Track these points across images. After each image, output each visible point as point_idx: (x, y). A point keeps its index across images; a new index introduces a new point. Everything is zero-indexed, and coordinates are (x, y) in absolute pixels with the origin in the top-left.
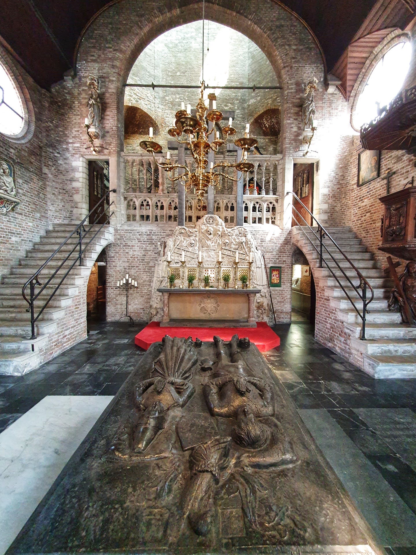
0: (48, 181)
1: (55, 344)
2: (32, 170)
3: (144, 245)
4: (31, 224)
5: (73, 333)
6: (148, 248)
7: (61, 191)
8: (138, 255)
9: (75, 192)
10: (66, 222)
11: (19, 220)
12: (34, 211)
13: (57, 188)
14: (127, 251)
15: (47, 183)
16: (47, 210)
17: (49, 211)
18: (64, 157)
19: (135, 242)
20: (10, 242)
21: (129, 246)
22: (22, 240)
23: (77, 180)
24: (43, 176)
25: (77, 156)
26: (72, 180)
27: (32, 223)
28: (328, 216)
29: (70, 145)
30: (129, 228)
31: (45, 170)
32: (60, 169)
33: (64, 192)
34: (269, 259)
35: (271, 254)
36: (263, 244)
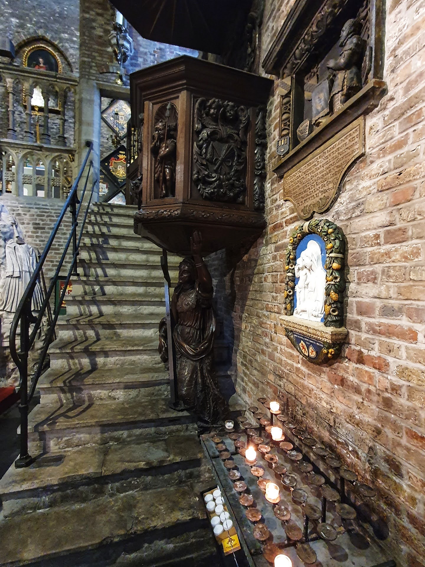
34: (52, 262)
35: (56, 253)
36: (39, 234)
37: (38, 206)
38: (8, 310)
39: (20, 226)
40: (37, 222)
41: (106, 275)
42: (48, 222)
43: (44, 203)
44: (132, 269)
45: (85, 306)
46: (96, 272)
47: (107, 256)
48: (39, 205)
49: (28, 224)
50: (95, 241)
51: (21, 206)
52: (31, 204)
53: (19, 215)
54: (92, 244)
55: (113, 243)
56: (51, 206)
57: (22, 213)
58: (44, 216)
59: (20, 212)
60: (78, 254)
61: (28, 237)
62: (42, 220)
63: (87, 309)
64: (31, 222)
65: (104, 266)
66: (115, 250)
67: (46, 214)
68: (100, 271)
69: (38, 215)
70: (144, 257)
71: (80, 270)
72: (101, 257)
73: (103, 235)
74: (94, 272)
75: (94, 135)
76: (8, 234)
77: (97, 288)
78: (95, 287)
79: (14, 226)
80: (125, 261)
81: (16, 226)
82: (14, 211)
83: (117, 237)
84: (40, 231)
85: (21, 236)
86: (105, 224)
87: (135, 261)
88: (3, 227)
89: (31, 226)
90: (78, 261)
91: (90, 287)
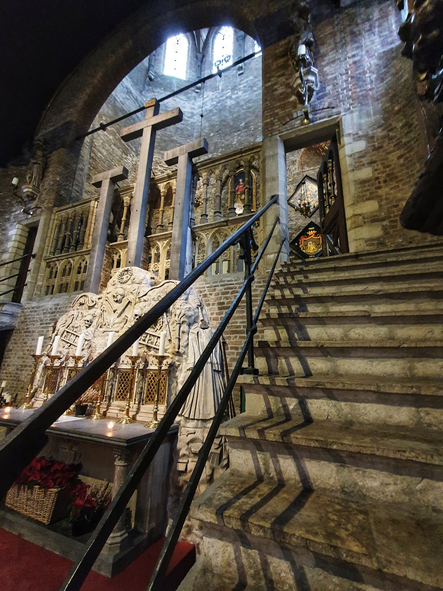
18: (3, 227)
23: (7, 251)
25: (15, 224)
26: (4, 252)
29: (12, 214)
30: (36, 305)
37: (223, 283)
38: (186, 416)
39: (206, 308)
40: (222, 301)
41: (308, 374)
43: (229, 279)
44: (364, 357)
45: (268, 455)
46: (289, 365)
47: (306, 333)
48: (224, 281)
49: (213, 304)
50: (284, 310)
51: (208, 285)
52: (217, 282)
53: (205, 296)
54: (280, 315)
55: (313, 309)
56: (235, 281)
57: (208, 293)
58: (228, 293)
59: (206, 292)
60: (255, 331)
61: (213, 320)
62: (227, 298)
63: (271, 465)
64: (216, 302)
65: (303, 353)
66: (320, 320)
67: (230, 291)
68: (296, 364)
69: (223, 294)
70: (383, 331)
71: (260, 363)
72: (296, 336)
73: (297, 299)
74: (285, 366)
75: (279, 188)
76: (193, 318)
77: (292, 403)
78: (287, 399)
79: (199, 308)
80: (342, 339)
81: (202, 309)
82: (201, 292)
83: (319, 300)
84: (224, 311)
85: (206, 320)
86: (300, 285)
87: (364, 340)
88: (188, 311)
89: (216, 307)
90: (256, 345)
91: (279, 399)
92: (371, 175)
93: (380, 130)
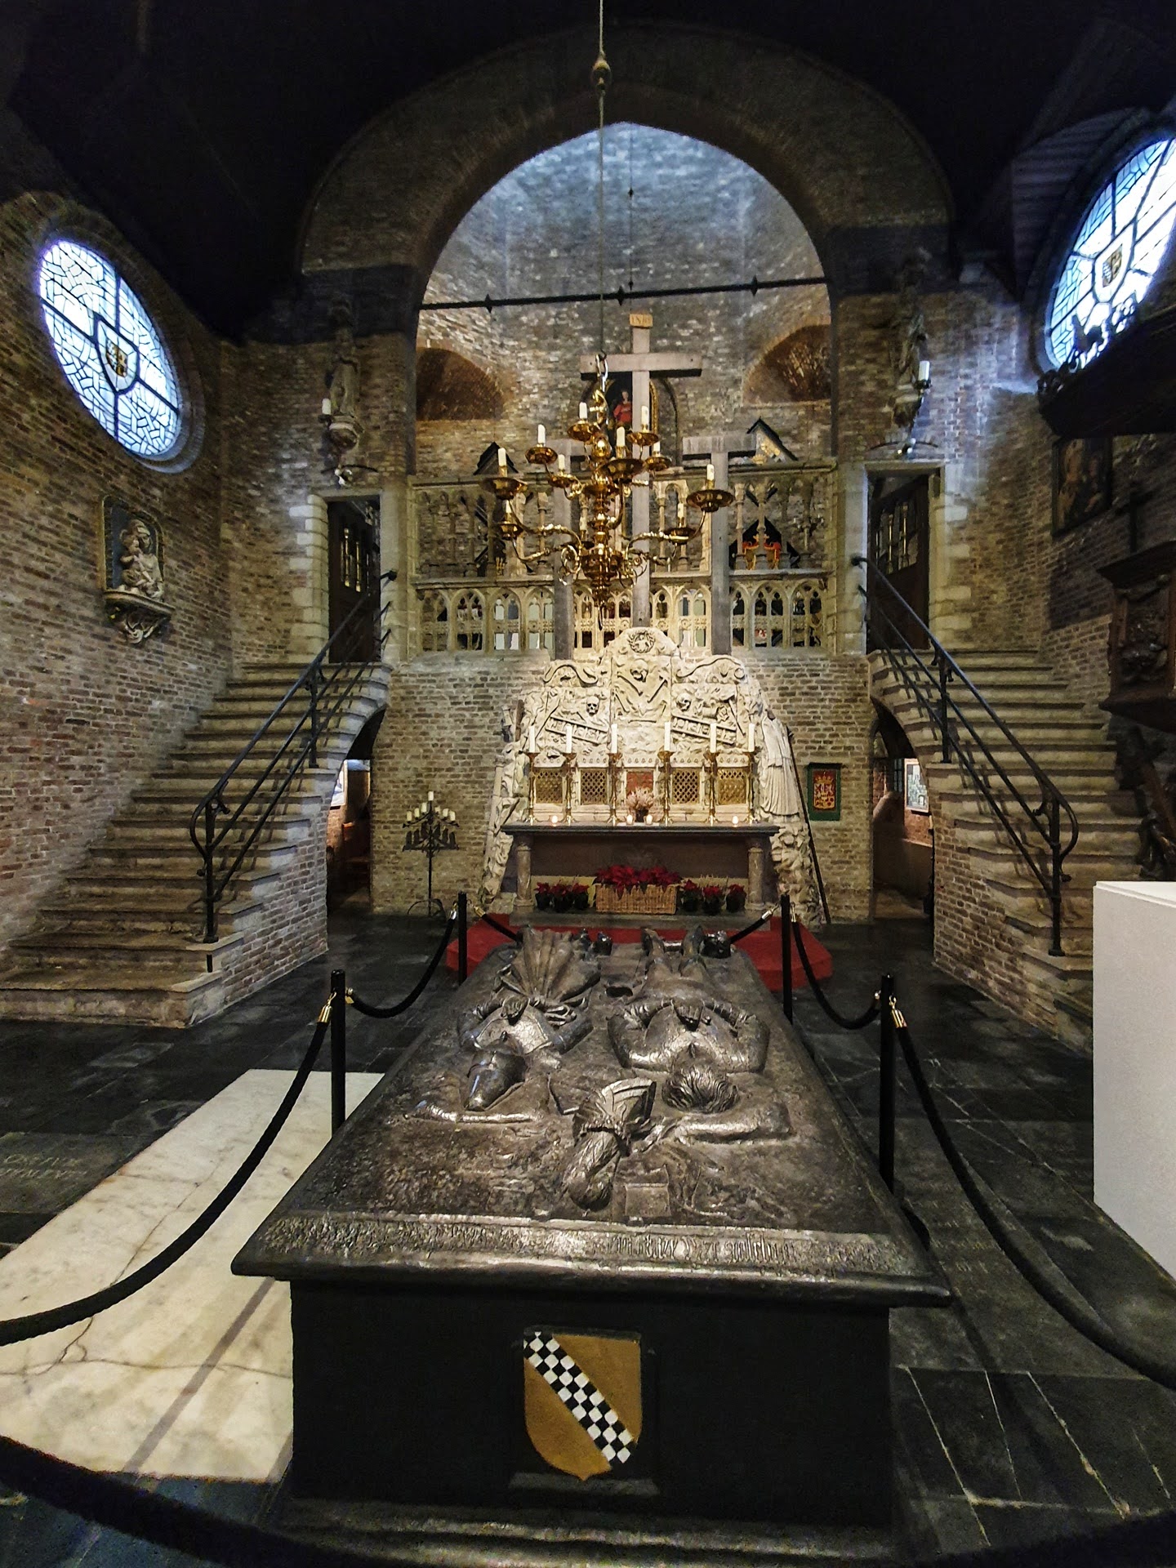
0: (233, 560)
1: (255, 958)
2: (197, 533)
3: (467, 714)
4: (193, 667)
5: (295, 934)
6: (476, 719)
7: (263, 581)
8: (453, 739)
9: (294, 582)
10: (274, 659)
11: (170, 658)
12: (202, 633)
13: (252, 575)
14: (424, 728)
15: (231, 563)
16: (229, 631)
17: (234, 634)
18: (270, 496)
19: (444, 705)
20: (150, 712)
21: (430, 716)
22: (175, 707)
23: (301, 553)
24: (223, 546)
25: (301, 492)
26: (290, 552)
27: (197, 663)
28: (973, 620)
29: (285, 466)
30: (429, 670)
31: (226, 532)
32: (261, 526)
33: (269, 582)
34: (805, 742)
35: (811, 730)
36: (788, 703)
40: (785, 685)
42: (799, 685)
43: (790, 657)
49: (773, 689)
52: (774, 660)
57: (764, 674)
58: (792, 675)
59: (761, 673)
62: (792, 682)
64: (777, 687)
67: (794, 673)
69: (785, 676)
76: (761, 707)
82: (754, 671)
84: (788, 698)
89: (777, 692)
92: (968, 555)
93: (983, 498)
